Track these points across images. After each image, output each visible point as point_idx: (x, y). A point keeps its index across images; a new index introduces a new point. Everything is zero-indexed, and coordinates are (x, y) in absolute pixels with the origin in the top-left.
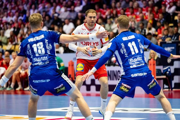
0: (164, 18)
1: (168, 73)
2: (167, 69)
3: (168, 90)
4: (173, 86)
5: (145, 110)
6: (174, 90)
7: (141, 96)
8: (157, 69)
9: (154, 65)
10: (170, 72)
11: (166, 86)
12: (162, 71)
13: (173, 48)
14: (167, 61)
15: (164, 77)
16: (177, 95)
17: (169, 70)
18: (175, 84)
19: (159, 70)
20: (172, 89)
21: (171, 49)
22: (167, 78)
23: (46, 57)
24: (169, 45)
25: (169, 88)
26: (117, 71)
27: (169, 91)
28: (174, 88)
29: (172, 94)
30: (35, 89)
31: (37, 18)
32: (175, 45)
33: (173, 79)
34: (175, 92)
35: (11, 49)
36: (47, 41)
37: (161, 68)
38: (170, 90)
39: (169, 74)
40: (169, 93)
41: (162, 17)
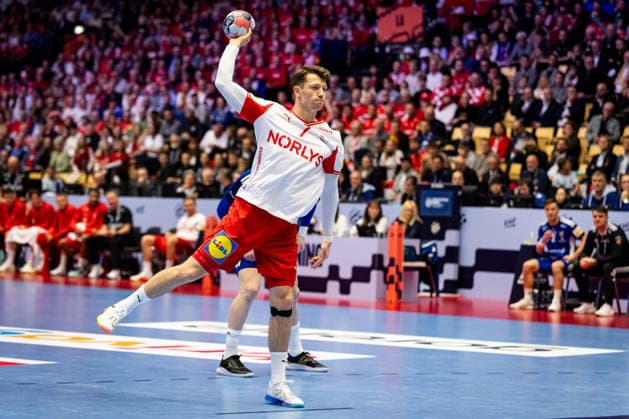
0: (432, 130)
1: (431, 255)
2: (430, 248)
3: (428, 294)
4: (441, 286)
5: (373, 338)
6: (442, 295)
7: (364, 306)
8: (406, 247)
9: (400, 235)
10: (435, 253)
11: (423, 286)
12: (418, 252)
13: (446, 200)
14: (430, 228)
15: (422, 264)
16: (451, 307)
17: (434, 250)
18: (447, 282)
19: (411, 249)
20: (438, 292)
21: (442, 203)
22: (429, 268)
24: (437, 193)
25: (431, 291)
26: (316, 244)
27: (431, 296)
28: (444, 291)
29: (437, 304)
32: (451, 193)
33: (441, 271)
34: (445, 299)
37: (415, 243)
38: (434, 294)
39: (432, 258)
40: (431, 303)
41: (428, 128)
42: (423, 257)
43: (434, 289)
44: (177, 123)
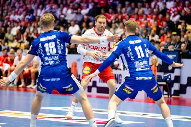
1: (168, 79)
2: (168, 76)
3: (167, 96)
4: (172, 93)
5: (143, 115)
6: (173, 96)
7: (140, 101)
8: (158, 76)
9: (155, 71)
10: (170, 79)
11: (165, 93)
12: (163, 78)
13: (175, 56)
14: (168, 68)
15: (164, 83)
16: (176, 102)
17: (169, 77)
18: (175, 91)
19: (160, 77)
20: (171, 95)
21: (173, 57)
22: (167, 85)
23: (57, 57)
24: (171, 52)
25: (168, 95)
26: (119, 74)
27: (168, 97)
28: (174, 95)
29: (171, 101)
30: (44, 88)
31: (49, 18)
32: (177, 53)
33: (173, 86)
34: (174, 98)
35: (16, 46)
36: (59, 41)
37: (162, 74)
38: (169, 96)
39: (169, 81)
40: (168, 100)
41: (166, 25)
42: (165, 80)
43: (169, 94)
44: (58, 22)
